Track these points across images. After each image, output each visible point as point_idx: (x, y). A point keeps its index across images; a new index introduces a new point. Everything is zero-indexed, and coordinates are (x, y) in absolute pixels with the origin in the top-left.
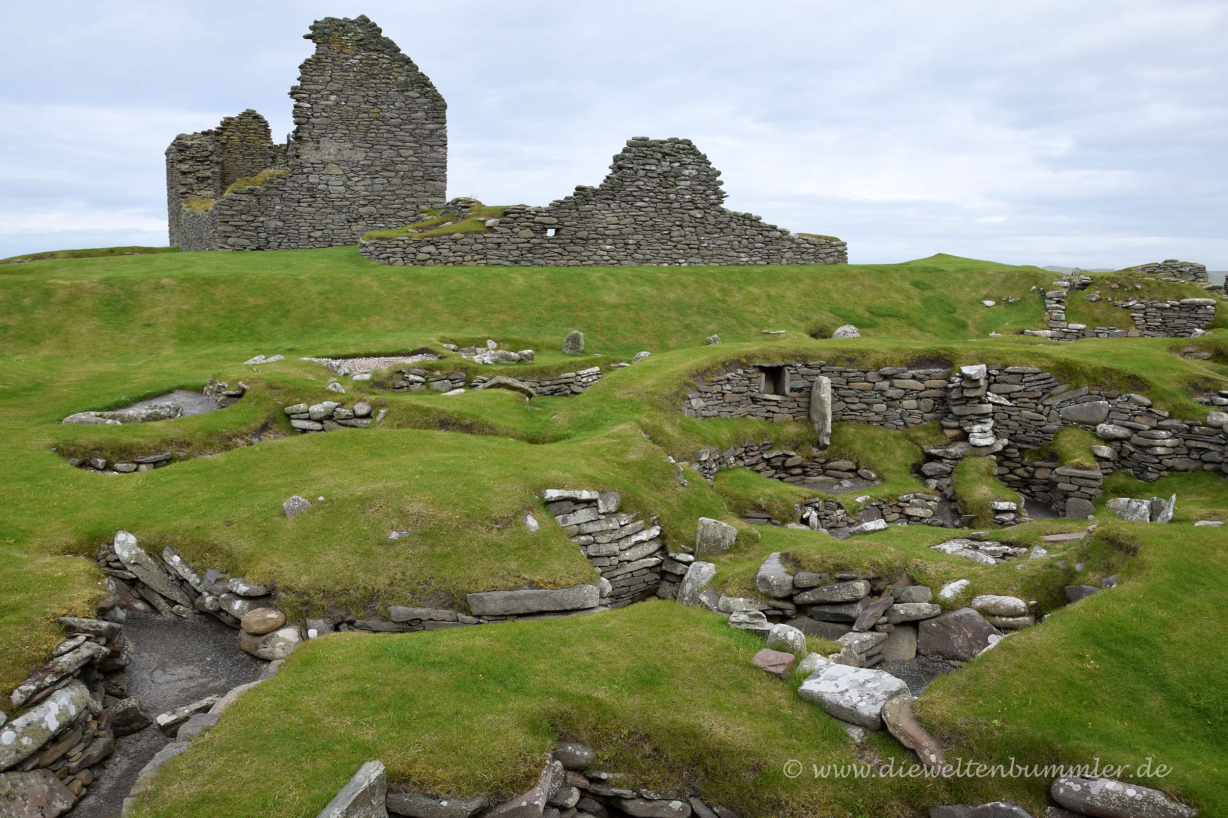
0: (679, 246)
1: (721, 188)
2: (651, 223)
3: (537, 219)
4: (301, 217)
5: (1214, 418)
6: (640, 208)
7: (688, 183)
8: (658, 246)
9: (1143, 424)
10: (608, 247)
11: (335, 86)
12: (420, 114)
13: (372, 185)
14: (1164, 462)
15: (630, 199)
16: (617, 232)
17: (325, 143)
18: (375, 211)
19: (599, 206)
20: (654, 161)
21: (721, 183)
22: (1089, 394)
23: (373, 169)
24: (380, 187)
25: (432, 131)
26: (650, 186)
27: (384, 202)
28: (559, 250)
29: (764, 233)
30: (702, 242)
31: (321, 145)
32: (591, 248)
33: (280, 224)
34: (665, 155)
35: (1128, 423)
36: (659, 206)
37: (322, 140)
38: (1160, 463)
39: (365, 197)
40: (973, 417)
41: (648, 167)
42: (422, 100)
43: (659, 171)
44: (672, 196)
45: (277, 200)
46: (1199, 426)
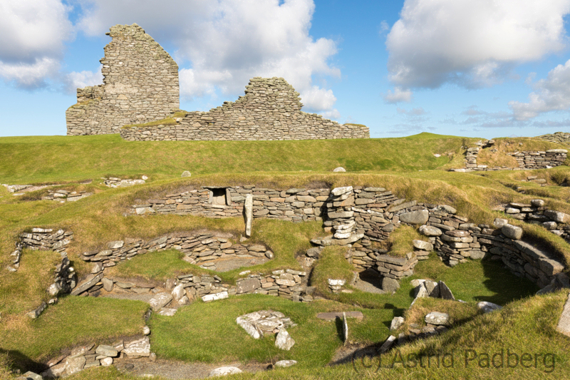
0: (278, 130)
1: (301, 102)
2: (263, 119)
3: (202, 118)
4: (108, 120)
5: (498, 223)
6: (257, 112)
7: (282, 99)
8: (267, 131)
9: (450, 226)
10: (240, 131)
11: (121, 58)
12: (165, 71)
13: (142, 104)
14: (462, 253)
15: (252, 108)
16: (245, 124)
17: (117, 85)
18: (144, 117)
19: (235, 111)
20: (264, 89)
21: (300, 99)
22: (417, 205)
23: (142, 97)
24: (147, 106)
25: (171, 79)
26: (262, 101)
27: (149, 113)
28: (215, 133)
29: (324, 124)
30: (290, 128)
31: (116, 86)
32: (232, 132)
33: (97, 123)
34: (270, 86)
35: (440, 225)
36: (267, 111)
37: (116, 83)
38: (459, 254)
39: (138, 111)
40: (340, 220)
41: (260, 92)
42: (166, 64)
43: (267, 93)
44: (274, 106)
45: (95, 111)
46: (487, 228)
